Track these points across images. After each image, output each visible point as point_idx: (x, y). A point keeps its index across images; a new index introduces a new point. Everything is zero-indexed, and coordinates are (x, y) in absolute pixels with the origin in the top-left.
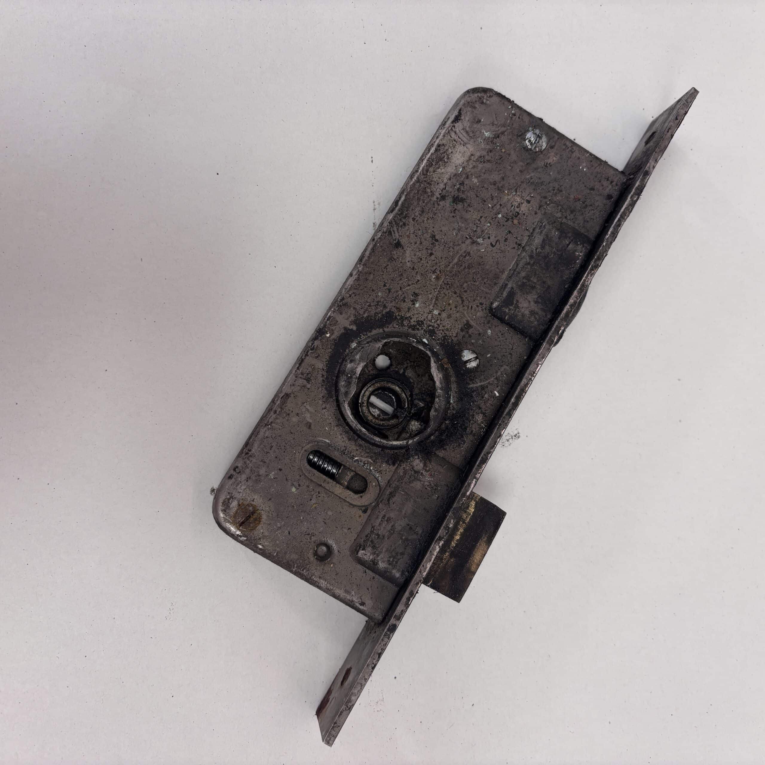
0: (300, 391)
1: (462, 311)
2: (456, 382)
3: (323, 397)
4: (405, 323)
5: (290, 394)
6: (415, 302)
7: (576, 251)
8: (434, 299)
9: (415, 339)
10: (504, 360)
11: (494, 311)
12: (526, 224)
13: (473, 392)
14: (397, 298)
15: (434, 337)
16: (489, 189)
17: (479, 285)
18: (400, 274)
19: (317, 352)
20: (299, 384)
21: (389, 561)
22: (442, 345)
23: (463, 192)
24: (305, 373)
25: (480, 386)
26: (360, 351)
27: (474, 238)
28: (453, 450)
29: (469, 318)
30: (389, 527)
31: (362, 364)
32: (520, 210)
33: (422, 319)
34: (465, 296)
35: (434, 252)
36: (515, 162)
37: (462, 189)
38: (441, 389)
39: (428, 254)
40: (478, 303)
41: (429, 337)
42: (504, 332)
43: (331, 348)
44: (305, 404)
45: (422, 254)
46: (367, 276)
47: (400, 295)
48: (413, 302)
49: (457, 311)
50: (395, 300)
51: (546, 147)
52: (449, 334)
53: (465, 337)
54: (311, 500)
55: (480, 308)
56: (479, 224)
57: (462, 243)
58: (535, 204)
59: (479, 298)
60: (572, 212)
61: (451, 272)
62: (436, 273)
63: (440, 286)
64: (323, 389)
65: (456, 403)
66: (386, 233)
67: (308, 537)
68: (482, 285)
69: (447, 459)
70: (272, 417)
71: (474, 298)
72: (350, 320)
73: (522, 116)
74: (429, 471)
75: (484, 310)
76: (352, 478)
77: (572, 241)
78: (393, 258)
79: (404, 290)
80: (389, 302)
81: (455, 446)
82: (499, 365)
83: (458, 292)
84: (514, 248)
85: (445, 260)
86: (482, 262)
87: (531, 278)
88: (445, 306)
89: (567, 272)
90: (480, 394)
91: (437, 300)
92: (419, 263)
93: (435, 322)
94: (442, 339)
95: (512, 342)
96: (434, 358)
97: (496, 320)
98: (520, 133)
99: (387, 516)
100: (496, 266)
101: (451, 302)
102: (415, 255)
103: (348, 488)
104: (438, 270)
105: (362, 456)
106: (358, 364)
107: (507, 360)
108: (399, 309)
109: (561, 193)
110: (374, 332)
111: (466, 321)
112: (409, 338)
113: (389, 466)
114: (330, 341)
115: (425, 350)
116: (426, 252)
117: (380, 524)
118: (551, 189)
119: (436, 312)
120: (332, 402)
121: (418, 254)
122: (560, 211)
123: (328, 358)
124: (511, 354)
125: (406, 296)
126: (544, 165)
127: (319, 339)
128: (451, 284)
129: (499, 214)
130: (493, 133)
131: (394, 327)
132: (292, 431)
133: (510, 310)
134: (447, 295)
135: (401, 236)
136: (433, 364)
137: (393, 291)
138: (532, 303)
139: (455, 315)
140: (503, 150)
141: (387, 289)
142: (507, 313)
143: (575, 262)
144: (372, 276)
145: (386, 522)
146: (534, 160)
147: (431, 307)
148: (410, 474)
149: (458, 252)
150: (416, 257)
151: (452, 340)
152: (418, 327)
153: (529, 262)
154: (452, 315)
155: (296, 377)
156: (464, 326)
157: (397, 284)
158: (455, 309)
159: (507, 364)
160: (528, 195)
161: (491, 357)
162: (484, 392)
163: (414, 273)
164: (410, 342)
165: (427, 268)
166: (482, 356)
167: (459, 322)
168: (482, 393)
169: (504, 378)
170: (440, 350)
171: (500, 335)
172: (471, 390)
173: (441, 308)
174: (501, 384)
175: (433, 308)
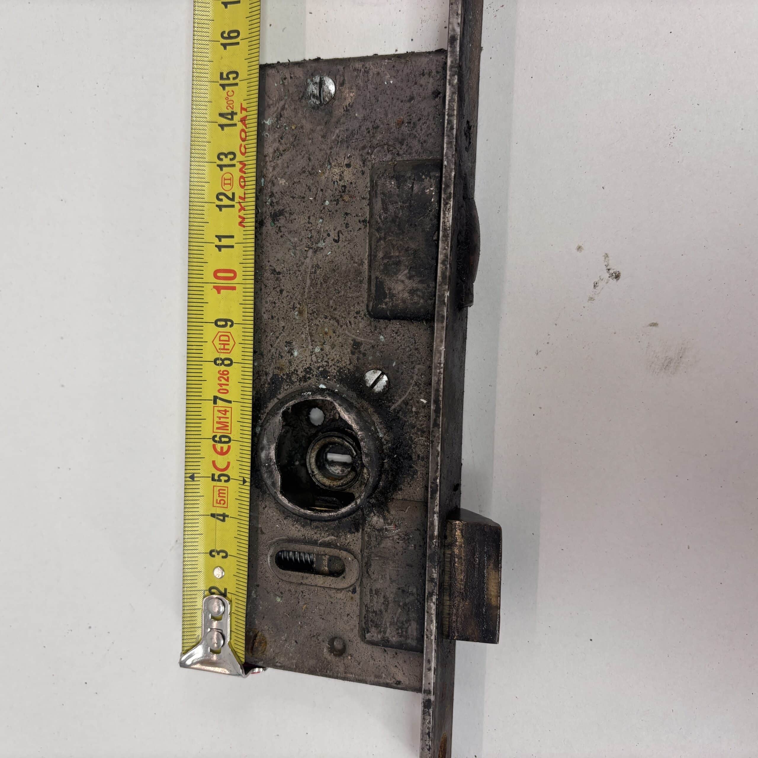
1: (343, 333)
2: (375, 412)
4: (294, 378)
6: (293, 352)
7: (424, 189)
8: (309, 337)
9: (310, 391)
10: (413, 359)
11: (373, 312)
12: (359, 193)
13: (398, 413)
14: (273, 357)
15: (328, 377)
16: (301, 180)
17: (345, 294)
18: (263, 331)
21: (398, 633)
22: (340, 381)
23: (277, 203)
25: (401, 402)
27: (314, 246)
28: (409, 485)
29: (354, 336)
30: (382, 600)
31: (273, 447)
32: (344, 182)
33: (308, 365)
34: (337, 314)
35: (283, 288)
36: (313, 131)
37: (275, 201)
39: (279, 293)
40: (354, 314)
41: (324, 380)
42: (397, 329)
47: (274, 353)
48: (291, 352)
49: (337, 336)
50: (273, 362)
51: (336, 88)
52: (342, 365)
53: (360, 359)
54: (299, 602)
55: (358, 318)
56: (311, 227)
57: (305, 259)
58: (357, 162)
59: (352, 308)
60: (402, 143)
61: (311, 298)
62: (297, 307)
63: (307, 320)
65: (387, 435)
67: (315, 639)
68: (348, 291)
69: (409, 499)
71: (347, 310)
73: (294, 73)
74: (392, 523)
75: (364, 318)
76: (329, 561)
77: (414, 179)
79: (275, 345)
80: (268, 366)
81: (409, 481)
82: (410, 367)
83: (328, 314)
84: (360, 229)
85: (298, 289)
86: (336, 266)
87: (391, 253)
88: (323, 338)
89: (428, 219)
91: (311, 336)
93: (322, 361)
94: (338, 374)
95: (412, 335)
96: (338, 401)
97: (381, 321)
98: (302, 94)
99: (374, 589)
100: (352, 261)
101: (326, 330)
102: (267, 302)
103: (330, 574)
104: (297, 304)
105: (323, 537)
106: (269, 448)
107: (416, 358)
108: (281, 369)
109: (379, 130)
110: (270, 406)
111: (352, 340)
112: (303, 394)
113: (353, 534)
115: (324, 398)
116: (275, 292)
117: (371, 601)
118: (365, 133)
119: (317, 350)
122: (389, 152)
124: (416, 349)
125: (281, 351)
126: (344, 111)
128: (317, 310)
129: (325, 201)
130: (275, 115)
131: (286, 390)
134: (319, 324)
136: (339, 408)
137: (265, 353)
138: (407, 281)
139: (337, 341)
140: (293, 127)
142: (386, 308)
143: (431, 203)
145: (375, 596)
146: (330, 113)
147: (310, 347)
148: (374, 536)
149: (306, 272)
150: (269, 304)
151: (349, 369)
152: (308, 376)
153: (380, 236)
154: (335, 343)
156: (353, 347)
157: (266, 344)
158: (334, 334)
160: (345, 158)
161: (398, 364)
162: (410, 407)
163: (275, 321)
164: (306, 398)
165: (286, 308)
166: (388, 368)
167: (346, 346)
168: (408, 409)
169: (423, 380)
170: (342, 388)
171: (395, 334)
172: (395, 412)
173: (320, 342)
174: (422, 388)
175: (312, 347)
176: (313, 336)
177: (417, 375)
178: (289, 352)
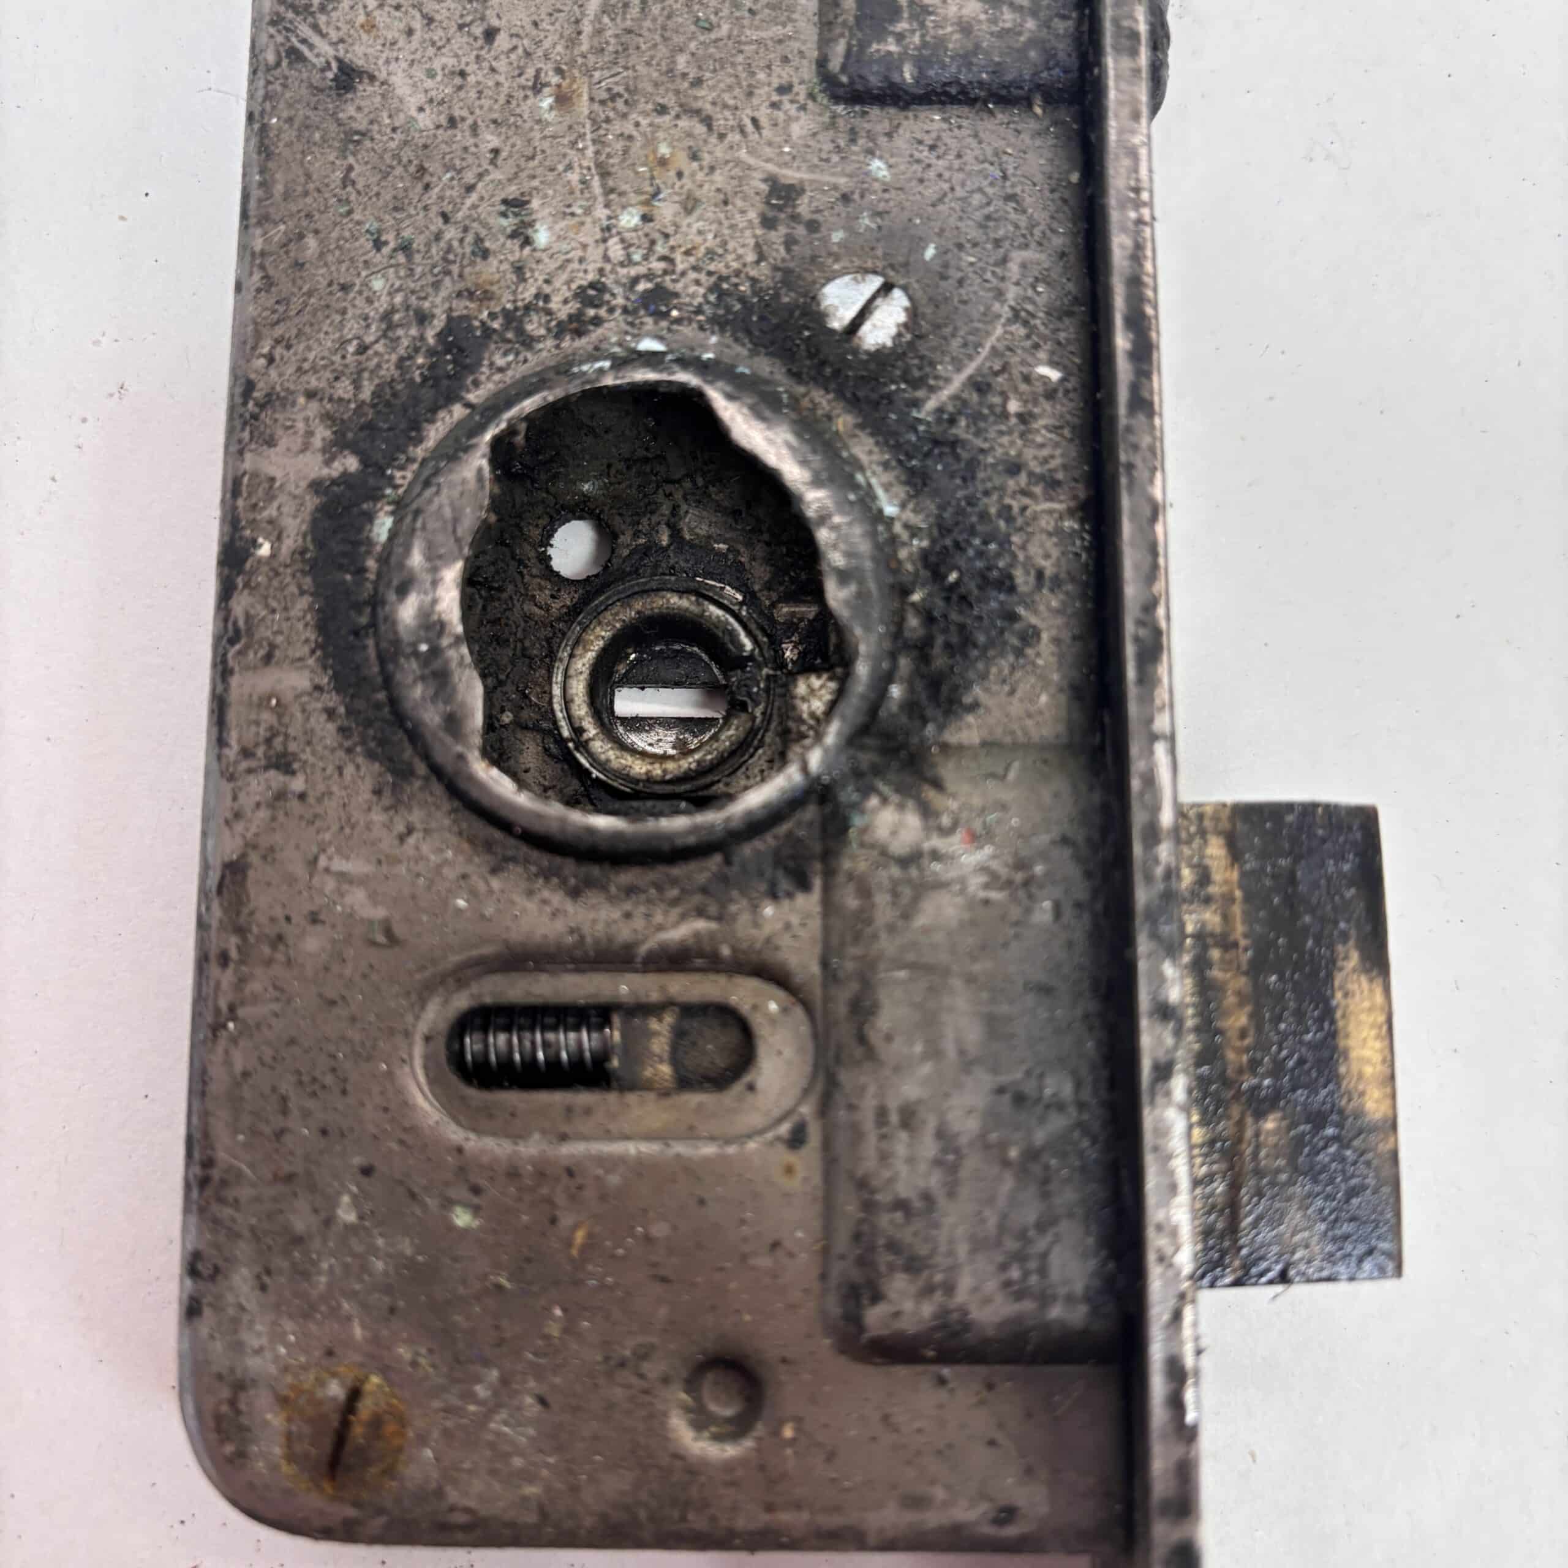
0: (274, 825)
1: (728, 157)
2: (861, 426)
3: (378, 792)
4: (534, 326)
5: (244, 855)
6: (530, 232)
8: (596, 178)
9: (605, 358)
10: (1001, 233)
11: (844, 79)
13: (952, 421)
14: (451, 257)
15: (675, 313)
17: (735, 33)
18: (412, 169)
19: (257, 637)
20: (258, 798)
21: (1007, 1284)
22: (719, 323)
24: (257, 745)
25: (964, 385)
26: (413, 530)
28: (1007, 688)
29: (771, 167)
30: (929, 1148)
31: (452, 574)
33: (591, 277)
34: (704, 97)
35: (495, 22)
38: (817, 482)
39: (480, 42)
40: (769, 96)
41: (656, 323)
42: (934, 135)
43: (302, 593)
44: (323, 862)
45: (456, 56)
46: (292, 254)
47: (455, 244)
48: (522, 235)
49: (706, 170)
50: (448, 273)
52: (727, 267)
53: (795, 242)
54: (553, 1221)
55: (787, 106)
59: (761, 76)
61: (603, 50)
62: (547, 84)
63: (588, 126)
64: (360, 760)
65: (911, 506)
66: (278, 64)
67: (626, 1376)
68: (746, 22)
69: (1008, 740)
70: (225, 985)
71: (744, 83)
72: (317, 442)
74: (955, 828)
75: (810, 105)
76: (679, 1034)
78: (357, 133)
79: (460, 215)
80: (430, 290)
81: (1006, 671)
82: (991, 261)
83: (670, 100)
85: (553, 24)
88: (652, 178)
90: (986, 411)
91: (605, 174)
92: (462, 94)
93: (646, 258)
94: (712, 298)
95: (989, 151)
96: (720, 384)
97: (875, 112)
99: (893, 1106)
101: (664, 150)
102: (431, 74)
103: (685, 1082)
104: (551, 73)
106: (435, 583)
107: (1011, 229)
108: (480, 296)
110: (435, 433)
111: (765, 180)
112: (576, 370)
113: (787, 901)
114: (286, 566)
115: (664, 377)
116: (465, 39)
117: (883, 1156)
119: (629, 219)
120: (421, 789)
121: (437, 65)
123: (313, 637)
124: (1010, 198)
125: (483, 233)
127: (240, 586)
128: (627, 89)
131: (501, 370)
132: (331, 994)
133: (900, 37)
134: (635, 133)
135: (342, 41)
136: (726, 409)
137: (419, 243)
139: (706, 187)
141: (395, 250)
142: (899, 54)
144: (311, 242)
145: (903, 1135)
147: (601, 213)
148: (886, 884)
150: (439, 78)
151: (754, 281)
152: (591, 312)
154: (698, 193)
155: (231, 778)
156: (768, 203)
157: (422, 213)
158: (695, 165)
159: (1022, 240)
161: (942, 252)
162: (996, 400)
163: (462, 136)
164: (588, 382)
165: (505, 90)
166: (906, 265)
167: (739, 203)
168: (991, 407)
169: (1041, 301)
170: (728, 347)
171: (926, 153)
172: (939, 421)
173: (638, 192)
174: (1042, 328)
175: (607, 212)
176: (609, 174)
177: (1017, 284)
178: (513, 235)
